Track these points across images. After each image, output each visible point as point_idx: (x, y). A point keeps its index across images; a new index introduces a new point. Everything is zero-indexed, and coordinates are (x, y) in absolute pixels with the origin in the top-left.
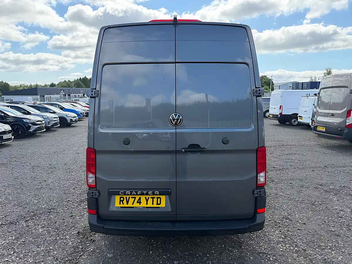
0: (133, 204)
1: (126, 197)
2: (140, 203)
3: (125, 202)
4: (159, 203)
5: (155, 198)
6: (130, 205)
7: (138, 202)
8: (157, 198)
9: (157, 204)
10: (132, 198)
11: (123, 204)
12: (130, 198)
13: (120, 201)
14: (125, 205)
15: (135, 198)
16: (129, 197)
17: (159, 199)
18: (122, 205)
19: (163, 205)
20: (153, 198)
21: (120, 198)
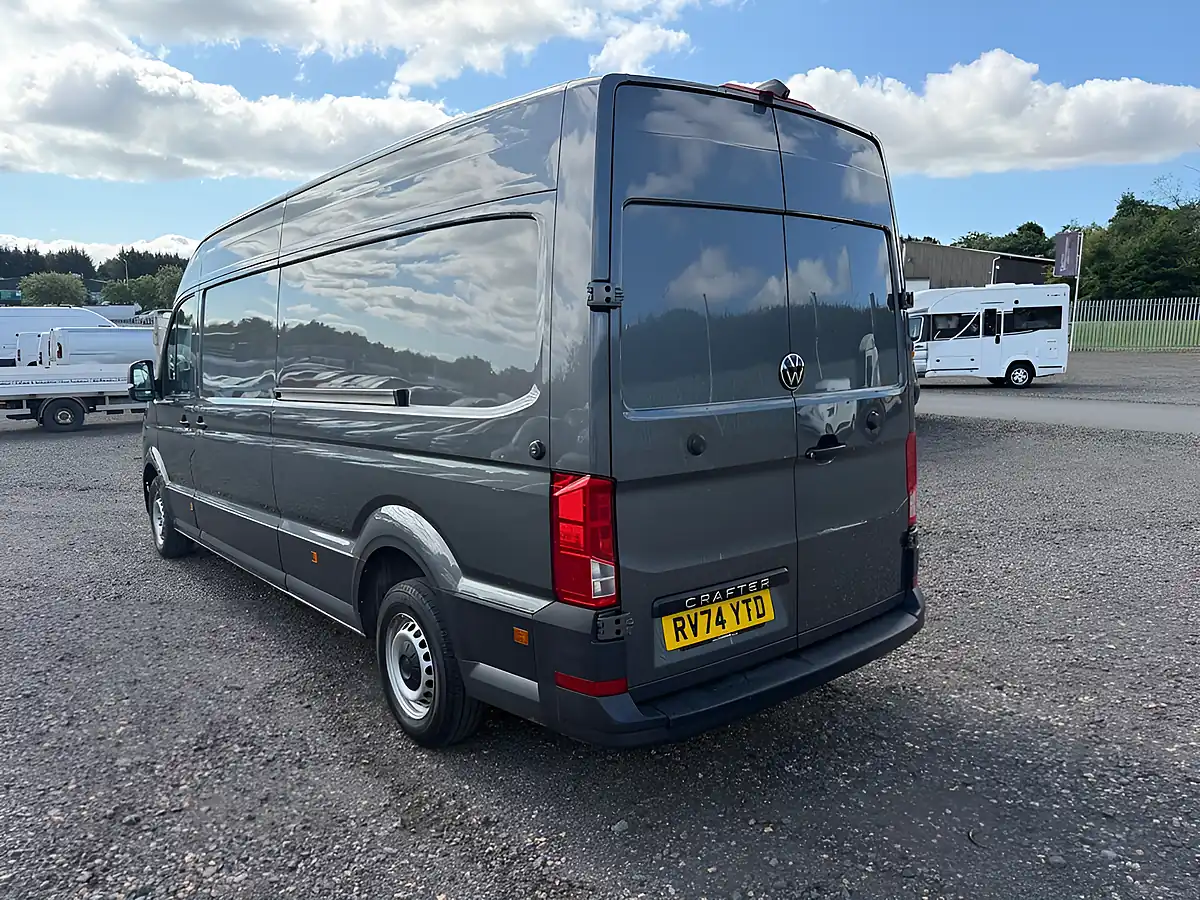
0: (708, 632)
1: (689, 616)
2: (722, 623)
3: (688, 629)
4: (761, 612)
5: (750, 600)
6: (702, 636)
7: (718, 623)
8: (755, 599)
9: (759, 616)
10: (702, 613)
11: (685, 638)
12: (699, 616)
13: (677, 629)
14: (692, 640)
15: (709, 612)
16: (696, 614)
17: (759, 601)
18: (683, 643)
19: (770, 616)
20: (746, 602)
21: (675, 620)
